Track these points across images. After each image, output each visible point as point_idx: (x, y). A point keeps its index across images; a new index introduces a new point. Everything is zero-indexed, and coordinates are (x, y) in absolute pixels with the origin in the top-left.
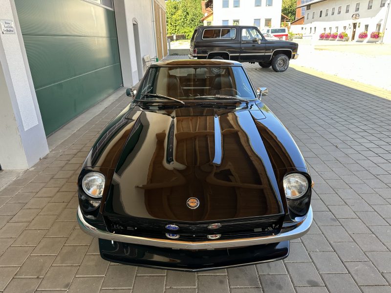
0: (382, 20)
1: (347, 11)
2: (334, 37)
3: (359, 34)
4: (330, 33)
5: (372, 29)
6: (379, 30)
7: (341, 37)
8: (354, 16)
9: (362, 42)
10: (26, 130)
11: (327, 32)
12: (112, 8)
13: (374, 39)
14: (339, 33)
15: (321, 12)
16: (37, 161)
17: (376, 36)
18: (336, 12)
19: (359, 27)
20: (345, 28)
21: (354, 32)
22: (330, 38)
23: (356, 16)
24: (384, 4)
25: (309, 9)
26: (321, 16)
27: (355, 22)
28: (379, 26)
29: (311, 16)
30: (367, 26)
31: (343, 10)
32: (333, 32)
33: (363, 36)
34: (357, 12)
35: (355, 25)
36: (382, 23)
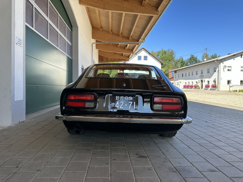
0: (215, 79)
1: (197, 74)
2: (192, 87)
3: (205, 85)
4: (189, 85)
5: (211, 83)
6: (215, 83)
7: (195, 87)
8: (201, 76)
9: (207, 89)
10: (15, 100)
11: (187, 84)
12: (71, 57)
13: (213, 88)
14: (194, 85)
15: (183, 74)
16: (18, 122)
17: (214, 87)
18: (191, 74)
19: (204, 82)
20: (197, 82)
21: (202, 85)
22: (190, 88)
23: (202, 77)
24: (216, 71)
25: (176, 73)
26: (183, 76)
27: (202, 79)
28: (215, 81)
29: (177, 76)
30: (208, 82)
31: (195, 73)
32: (191, 84)
33: (207, 86)
34: (202, 75)
35: (202, 81)
36: (217, 80)
